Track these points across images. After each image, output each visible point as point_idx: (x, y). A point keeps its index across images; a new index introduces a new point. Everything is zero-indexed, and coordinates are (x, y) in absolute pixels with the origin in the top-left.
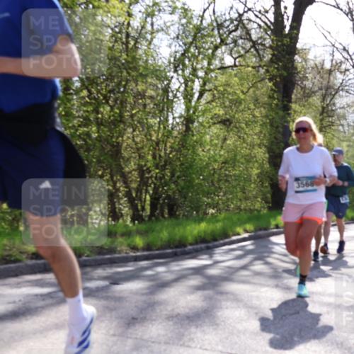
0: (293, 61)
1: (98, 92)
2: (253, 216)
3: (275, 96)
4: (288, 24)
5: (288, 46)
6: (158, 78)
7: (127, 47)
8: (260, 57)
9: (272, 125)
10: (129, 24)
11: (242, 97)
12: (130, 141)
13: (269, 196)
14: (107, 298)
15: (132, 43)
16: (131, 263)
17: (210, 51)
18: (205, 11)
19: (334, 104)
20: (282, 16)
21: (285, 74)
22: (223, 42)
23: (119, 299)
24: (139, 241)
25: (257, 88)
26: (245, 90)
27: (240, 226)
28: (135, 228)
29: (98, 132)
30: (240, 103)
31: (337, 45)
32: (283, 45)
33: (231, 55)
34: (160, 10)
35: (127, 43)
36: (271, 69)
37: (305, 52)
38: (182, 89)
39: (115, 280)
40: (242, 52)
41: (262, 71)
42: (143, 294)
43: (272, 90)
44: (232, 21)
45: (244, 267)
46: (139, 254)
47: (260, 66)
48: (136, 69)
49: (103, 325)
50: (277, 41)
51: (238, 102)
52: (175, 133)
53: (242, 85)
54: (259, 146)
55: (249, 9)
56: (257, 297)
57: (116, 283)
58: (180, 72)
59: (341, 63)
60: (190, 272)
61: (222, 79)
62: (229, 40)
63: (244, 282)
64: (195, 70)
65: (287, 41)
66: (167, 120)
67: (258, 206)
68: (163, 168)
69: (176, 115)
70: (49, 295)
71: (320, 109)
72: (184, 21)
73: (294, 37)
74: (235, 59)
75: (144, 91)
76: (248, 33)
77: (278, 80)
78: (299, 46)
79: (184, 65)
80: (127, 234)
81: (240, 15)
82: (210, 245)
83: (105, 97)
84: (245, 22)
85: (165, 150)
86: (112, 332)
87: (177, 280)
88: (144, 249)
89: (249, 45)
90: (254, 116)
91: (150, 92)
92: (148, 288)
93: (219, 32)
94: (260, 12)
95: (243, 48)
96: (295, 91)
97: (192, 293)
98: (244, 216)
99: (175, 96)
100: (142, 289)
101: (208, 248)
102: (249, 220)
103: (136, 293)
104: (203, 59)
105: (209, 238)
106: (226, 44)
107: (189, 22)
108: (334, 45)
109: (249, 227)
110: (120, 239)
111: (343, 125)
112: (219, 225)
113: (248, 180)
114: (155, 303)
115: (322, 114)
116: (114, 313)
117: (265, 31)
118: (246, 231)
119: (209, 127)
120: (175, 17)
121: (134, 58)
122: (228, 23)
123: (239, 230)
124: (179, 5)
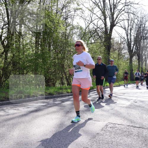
0: (110, 41)
1: (58, 50)
4: (109, 31)
5: (109, 37)
7: (66, 38)
8: (102, 40)
9: (105, 58)
10: (66, 32)
11: (97, 51)
12: (66, 63)
14: (61, 106)
16: (67, 97)
17: (88, 39)
18: (86, 28)
19: (122, 53)
20: (107, 29)
21: (108, 45)
23: (64, 106)
24: (69, 91)
25: (101, 48)
26: (98, 49)
28: (68, 87)
29: (58, 61)
30: (96, 53)
31: (122, 37)
32: (107, 37)
33: (94, 40)
34: (74, 28)
35: (66, 37)
36: (104, 43)
37: (113, 39)
39: (63, 101)
41: (102, 44)
42: (70, 105)
43: (105, 49)
44: (94, 31)
46: (69, 94)
47: (101, 43)
48: (68, 44)
49: (60, 113)
51: (95, 52)
53: (97, 48)
55: (98, 28)
57: (63, 102)
59: (123, 41)
61: (91, 46)
62: (93, 36)
65: (108, 36)
70: (45, 105)
72: (81, 31)
73: (110, 35)
74: (95, 41)
75: (70, 50)
76: (98, 34)
77: (106, 46)
78: (112, 37)
80: (66, 89)
81: (96, 29)
83: (60, 52)
84: (97, 31)
86: (62, 115)
89: (98, 37)
91: (72, 50)
92: (72, 103)
93: (90, 34)
94: (101, 28)
95: (97, 38)
96: (111, 49)
103: (69, 105)
106: (92, 37)
108: (121, 37)
110: (64, 90)
111: (124, 58)
115: (118, 55)
116: (63, 110)
117: (103, 33)
120: (78, 30)
121: (67, 41)
122: (93, 31)
124: (79, 27)
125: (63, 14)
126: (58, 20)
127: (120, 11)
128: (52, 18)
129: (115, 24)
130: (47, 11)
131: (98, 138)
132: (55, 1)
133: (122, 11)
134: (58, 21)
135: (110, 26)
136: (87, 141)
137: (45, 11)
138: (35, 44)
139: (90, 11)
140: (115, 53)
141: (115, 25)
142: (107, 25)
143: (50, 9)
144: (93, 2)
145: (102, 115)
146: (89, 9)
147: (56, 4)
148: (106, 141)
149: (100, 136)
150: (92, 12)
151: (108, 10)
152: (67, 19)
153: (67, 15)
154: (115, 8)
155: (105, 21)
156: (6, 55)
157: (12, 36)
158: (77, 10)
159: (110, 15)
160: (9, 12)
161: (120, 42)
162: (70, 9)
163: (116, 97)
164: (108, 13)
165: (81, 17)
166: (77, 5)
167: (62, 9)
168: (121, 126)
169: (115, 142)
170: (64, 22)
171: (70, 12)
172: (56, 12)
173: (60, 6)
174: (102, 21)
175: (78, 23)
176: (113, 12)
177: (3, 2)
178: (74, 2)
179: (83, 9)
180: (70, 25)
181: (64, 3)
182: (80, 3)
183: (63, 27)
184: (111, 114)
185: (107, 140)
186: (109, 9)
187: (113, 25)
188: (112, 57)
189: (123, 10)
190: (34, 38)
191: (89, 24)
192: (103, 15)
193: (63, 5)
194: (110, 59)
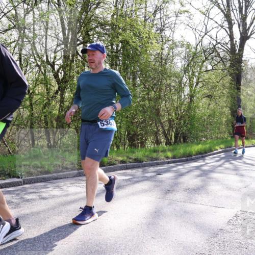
0: (241, 66)
1: (149, 85)
2: (224, 141)
3: (233, 83)
4: (237, 49)
5: (238, 59)
6: (176, 77)
7: (162, 64)
8: (225, 65)
9: (232, 97)
10: (162, 53)
11: (217, 84)
12: (164, 107)
13: (231, 131)
14: (155, 181)
15: (164, 61)
16: (166, 165)
17: (201, 63)
18: (197, 45)
20: (235, 45)
21: (237, 72)
22: (207, 59)
23: (161, 181)
24: (170, 154)
25: (224, 79)
26: (218, 81)
27: (217, 146)
28: (167, 148)
29: (149, 104)
30: (216, 87)
32: (236, 59)
33: (211, 64)
34: (176, 46)
35: (161, 62)
36: (230, 70)
37: (246, 61)
38: (188, 82)
40: (216, 63)
41: (226, 71)
42: (172, 179)
43: (231, 80)
44: (210, 49)
45: (220, 166)
46: (170, 160)
47: (225, 69)
48: (166, 73)
49: (154, 193)
50: (233, 57)
51: (214, 87)
52: (185, 103)
53: (217, 78)
54: (226, 107)
55: (219, 43)
56: (227, 180)
57: (159, 174)
58: (187, 74)
60: (194, 168)
61: (206, 76)
62: (209, 58)
63: (220, 173)
64: (193, 72)
65: (237, 57)
66: (181, 96)
67: (226, 136)
68: (180, 119)
69: (185, 94)
70: (129, 180)
72: (188, 50)
73: (241, 55)
74: (213, 67)
75: (170, 84)
76: (219, 54)
77: (234, 75)
78: (243, 59)
79: (188, 70)
81: (214, 46)
82: (204, 155)
83: (152, 87)
84: (217, 49)
85: (181, 110)
86: (158, 197)
87: (188, 172)
88: (172, 158)
89: (219, 59)
90: (223, 93)
91: (173, 84)
92: (175, 176)
93: (204, 54)
94: (224, 44)
95: (217, 61)
96: (242, 80)
97: (196, 178)
98: (220, 141)
99: (185, 85)
100: (172, 177)
101: (202, 157)
102: (222, 143)
103: (169, 179)
104: (197, 67)
105: (203, 152)
107: (190, 51)
109: (222, 146)
110: (161, 154)
112: (207, 146)
113: (221, 123)
114: (178, 183)
116: (159, 188)
117: (227, 52)
118: (221, 149)
119: (202, 99)
120: (184, 49)
121: (165, 69)
122: (208, 50)
123: (217, 148)
124: (185, 43)
125: (155, 22)
126: (148, 32)
128: (138, 29)
129: (249, 35)
130: (129, 17)
131: (222, 238)
132: (141, 1)
134: (147, 35)
135: (240, 39)
136: (202, 243)
137: (126, 19)
139: (204, 14)
140: (250, 87)
141: (248, 38)
142: (234, 37)
143: (134, 14)
145: (228, 197)
146: (201, 11)
147: (143, 6)
148: (237, 243)
149: (225, 235)
150: (207, 15)
151: (235, 11)
152: (164, 30)
153: (163, 24)
154: (248, 6)
155: (230, 32)
156: (62, 96)
157: (71, 64)
158: (181, 14)
159: (240, 19)
160: (66, 23)
162: (168, 13)
163: (252, 165)
164: (235, 16)
165: (188, 25)
166: (180, 4)
167: (154, 14)
169: (252, 244)
170: (158, 36)
171: (169, 18)
172: (143, 19)
173: (151, 9)
174: (226, 30)
175: (182, 36)
176: (244, 13)
177: (56, 7)
179: (190, 11)
180: (168, 41)
181: (156, 3)
182: (185, 2)
183: (157, 45)
185: (238, 241)
186: (238, 10)
187: (244, 38)
188: (244, 94)
190: (107, 64)
191: (203, 37)
192: (227, 21)
193: (156, 6)
194: (242, 97)
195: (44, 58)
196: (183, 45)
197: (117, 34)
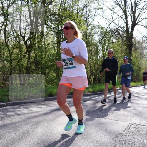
0: (132, 40)
3: (127, 50)
4: (130, 30)
5: (130, 36)
6: (95, 46)
8: (123, 39)
10: (87, 32)
11: (118, 50)
15: (88, 37)
16: (89, 96)
17: (109, 38)
18: (107, 28)
19: (143, 52)
20: (128, 28)
21: (130, 44)
22: (112, 36)
23: (86, 106)
24: (91, 90)
25: (122, 48)
26: (119, 48)
27: (118, 85)
28: (89, 86)
30: (118, 52)
31: (144, 36)
34: (95, 28)
36: (126, 43)
37: (135, 38)
38: (102, 48)
40: (118, 38)
41: (123, 43)
42: (92, 104)
43: (126, 48)
44: (114, 30)
46: (91, 93)
48: (89, 43)
50: (127, 35)
51: (116, 52)
52: (100, 60)
53: (118, 47)
55: (120, 27)
57: (85, 101)
58: (101, 44)
59: (145, 40)
61: (113, 45)
64: (105, 43)
65: (130, 35)
66: (97, 57)
68: (97, 70)
69: (100, 56)
71: (140, 53)
72: (102, 30)
73: (132, 34)
74: (116, 40)
75: (91, 49)
76: (119, 33)
77: (128, 45)
78: (133, 36)
79: (102, 42)
81: (117, 28)
82: (110, 91)
84: (118, 30)
85: (97, 65)
88: (92, 92)
89: (119, 36)
90: (121, 56)
91: (93, 50)
92: (94, 103)
93: (111, 33)
94: (122, 27)
95: (118, 37)
96: (132, 49)
98: (119, 83)
99: (100, 50)
103: (90, 104)
104: (107, 40)
107: (103, 31)
114: (96, 107)
115: (140, 54)
116: (85, 109)
117: (124, 32)
118: (120, 87)
121: (88, 41)
123: (118, 87)
124: (100, 26)
125: (83, 14)
126: (79, 20)
127: (142, 9)
128: (73, 18)
129: (137, 22)
130: (68, 11)
131: (121, 138)
132: (76, 1)
133: (143, 10)
134: (79, 21)
135: (132, 25)
136: (110, 141)
137: (67, 12)
138: (57, 44)
139: (111, 10)
140: (137, 52)
141: (136, 24)
142: (128, 23)
143: (71, 9)
144: (114, 1)
145: (124, 115)
146: (109, 8)
147: (76, 4)
149: (123, 137)
150: (113, 11)
151: (129, 9)
152: (88, 18)
153: (88, 15)
154: (136, 6)
155: (126, 21)
156: (29, 55)
157: (34, 37)
158: (98, 9)
159: (132, 13)
161: (141, 41)
162: (91, 9)
163: (138, 97)
164: (129, 12)
165: (102, 16)
166: (98, 4)
167: (83, 9)
168: (144, 126)
169: (138, 142)
170: (85, 22)
171: (91, 12)
172: (77, 12)
174: (124, 20)
175: (99, 23)
176: (134, 10)
177: (26, 3)
178: (95, 1)
179: (104, 8)
180: (91, 25)
181: (84, 3)
182: (100, 3)
183: (84, 27)
184: (134, 114)
185: (130, 140)
186: (131, 8)
187: (134, 24)
188: (134, 56)
189: (145, 9)
190: (55, 37)
191: (111, 23)
192: (125, 14)
193: (84, 5)
194: (132, 58)
195: (19, 33)
196: (99, 27)
197: (62, 20)
